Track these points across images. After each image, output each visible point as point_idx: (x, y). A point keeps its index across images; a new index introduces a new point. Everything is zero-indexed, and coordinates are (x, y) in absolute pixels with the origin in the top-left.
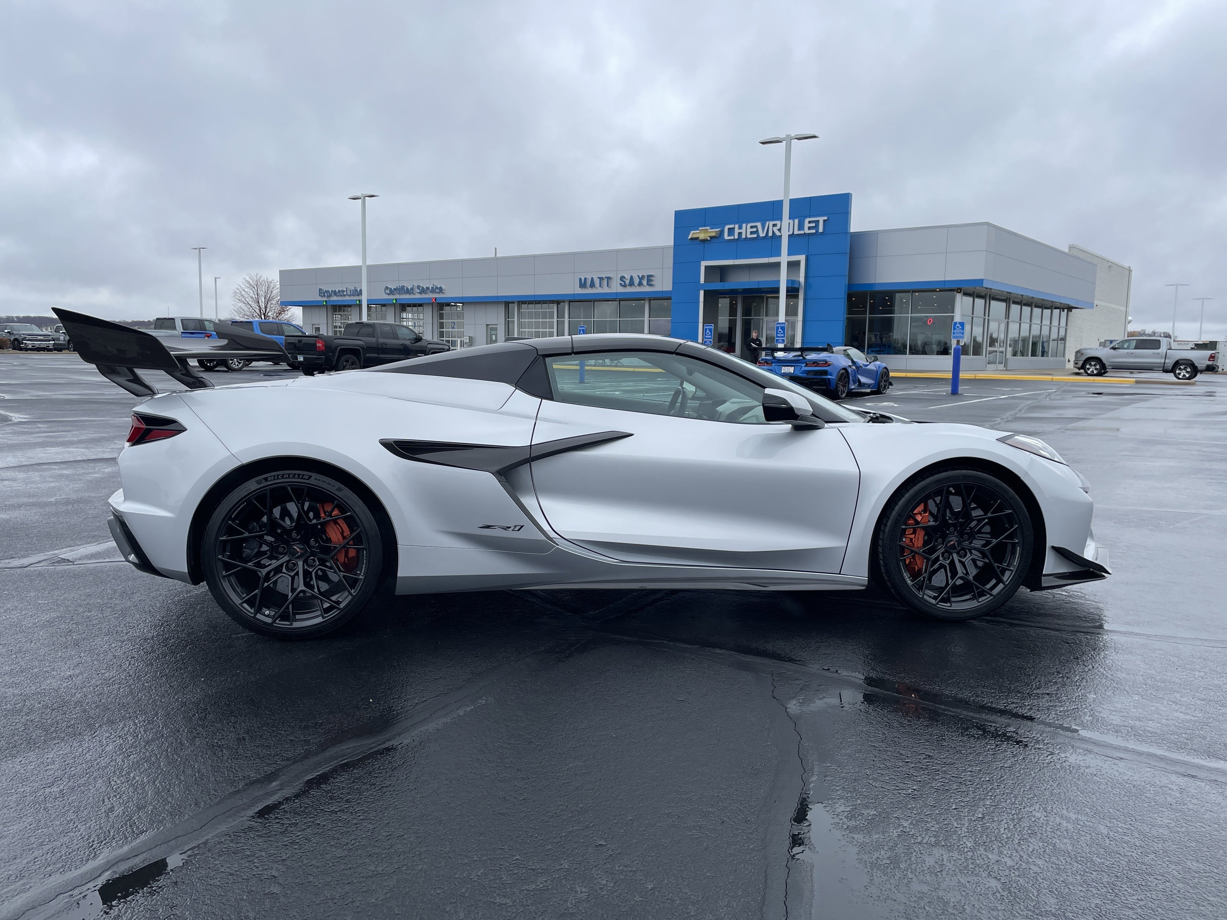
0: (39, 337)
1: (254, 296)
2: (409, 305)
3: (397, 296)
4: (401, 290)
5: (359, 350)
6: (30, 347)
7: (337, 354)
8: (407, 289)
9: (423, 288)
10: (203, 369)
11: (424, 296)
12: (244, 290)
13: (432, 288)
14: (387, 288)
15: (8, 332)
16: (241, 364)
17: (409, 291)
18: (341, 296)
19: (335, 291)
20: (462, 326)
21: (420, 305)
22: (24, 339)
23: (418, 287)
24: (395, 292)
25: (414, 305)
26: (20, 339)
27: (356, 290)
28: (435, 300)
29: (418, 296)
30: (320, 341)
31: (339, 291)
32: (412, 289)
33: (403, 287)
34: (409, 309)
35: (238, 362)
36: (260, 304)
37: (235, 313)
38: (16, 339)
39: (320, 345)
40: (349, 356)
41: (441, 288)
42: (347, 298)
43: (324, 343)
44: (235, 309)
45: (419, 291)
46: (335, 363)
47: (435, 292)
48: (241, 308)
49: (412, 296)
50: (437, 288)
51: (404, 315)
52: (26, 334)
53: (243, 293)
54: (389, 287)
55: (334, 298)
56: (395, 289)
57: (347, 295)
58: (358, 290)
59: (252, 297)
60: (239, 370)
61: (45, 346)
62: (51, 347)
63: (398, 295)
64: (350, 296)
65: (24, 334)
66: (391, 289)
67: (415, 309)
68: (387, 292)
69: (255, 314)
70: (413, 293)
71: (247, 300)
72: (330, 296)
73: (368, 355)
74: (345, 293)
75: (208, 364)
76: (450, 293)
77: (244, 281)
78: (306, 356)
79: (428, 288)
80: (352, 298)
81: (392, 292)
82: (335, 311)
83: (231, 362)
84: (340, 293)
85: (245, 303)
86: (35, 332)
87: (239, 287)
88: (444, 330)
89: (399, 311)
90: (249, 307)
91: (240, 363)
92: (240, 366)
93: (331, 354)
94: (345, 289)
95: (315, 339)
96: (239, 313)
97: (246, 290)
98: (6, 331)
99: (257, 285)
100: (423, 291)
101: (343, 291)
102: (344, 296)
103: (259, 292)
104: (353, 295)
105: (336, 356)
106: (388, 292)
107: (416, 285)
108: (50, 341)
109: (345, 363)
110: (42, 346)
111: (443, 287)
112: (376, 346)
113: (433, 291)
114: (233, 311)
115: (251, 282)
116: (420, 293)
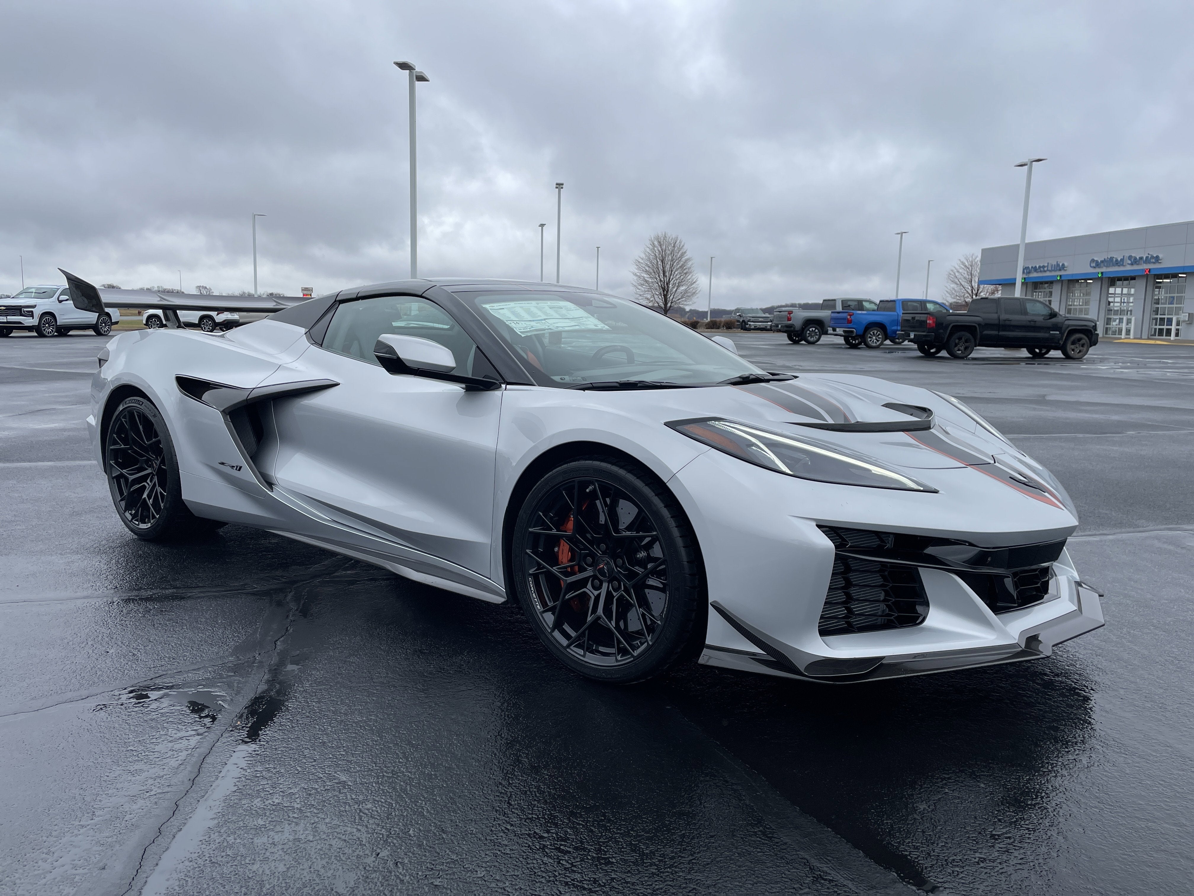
0: (760, 319)
1: (967, 277)
2: (1120, 279)
3: (1104, 270)
4: (1110, 262)
5: (975, 327)
6: (753, 327)
7: (948, 331)
8: (1117, 260)
9: (1135, 258)
10: (848, 346)
11: (1135, 267)
12: (958, 272)
13: (1147, 257)
14: (1093, 261)
15: (740, 315)
16: (880, 342)
17: (1118, 263)
18: (1041, 271)
19: (1036, 267)
20: (1180, 300)
21: (1133, 278)
22: (749, 321)
23: (1130, 257)
24: (1102, 265)
25: (1126, 279)
26: (746, 321)
27: (1058, 265)
28: (1149, 272)
29: (1129, 268)
30: (931, 318)
31: (1039, 267)
32: (1122, 260)
33: (1112, 258)
34: (1119, 283)
35: (876, 340)
36: (973, 284)
37: (948, 295)
38: (743, 321)
39: (931, 322)
40: (963, 333)
41: (1157, 257)
42: (1048, 274)
43: (935, 320)
44: (947, 290)
45: (1130, 262)
46: (945, 340)
47: (1150, 263)
48: (954, 289)
49: (1121, 269)
50: (1152, 257)
51: (1112, 290)
52: (750, 317)
53: (957, 274)
54: (1096, 259)
55: (1034, 275)
56: (1102, 262)
57: (1048, 270)
58: (1061, 264)
59: (965, 278)
60: (877, 348)
61: (764, 327)
62: (769, 327)
63: (1105, 268)
64: (1050, 271)
65: (749, 317)
66: (1097, 261)
67: (1126, 282)
68: (1092, 265)
69: (967, 295)
70: (1123, 265)
71: (960, 280)
72: (1029, 273)
73: (985, 332)
74: (1046, 269)
75: (854, 342)
76: (1168, 263)
77: (959, 262)
78: (916, 333)
79: (1141, 258)
80: (1053, 274)
81: (1098, 265)
82: (1036, 288)
83: (869, 339)
84: (1041, 269)
85: (957, 284)
86: (758, 315)
87: (953, 268)
88: (1159, 306)
89: (1106, 286)
90: (962, 287)
91: (878, 341)
92: (878, 343)
93: (941, 331)
94: (1046, 265)
95: (926, 315)
96: (951, 294)
97: (961, 271)
98: (738, 314)
99: (971, 266)
100: (1135, 261)
101: (1044, 267)
102: (1045, 271)
103: (973, 272)
104: (1054, 271)
105: (948, 334)
106: (1094, 265)
107: (1127, 255)
108: (768, 322)
109: (957, 341)
110: (761, 327)
111: (1161, 256)
112: (996, 322)
113: (1147, 261)
114: (946, 292)
115: (967, 263)
116: (1132, 264)
